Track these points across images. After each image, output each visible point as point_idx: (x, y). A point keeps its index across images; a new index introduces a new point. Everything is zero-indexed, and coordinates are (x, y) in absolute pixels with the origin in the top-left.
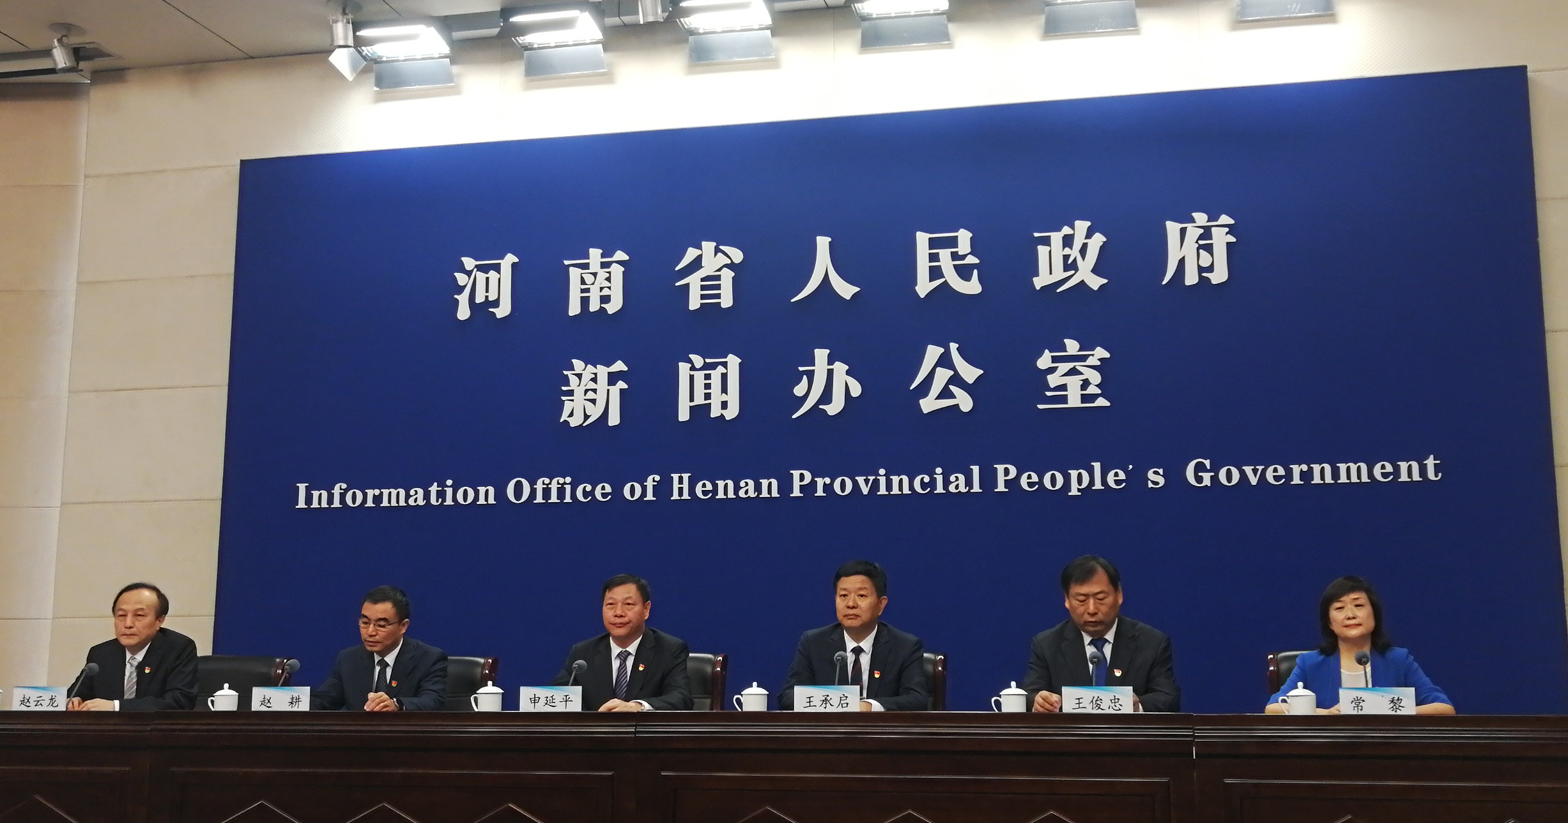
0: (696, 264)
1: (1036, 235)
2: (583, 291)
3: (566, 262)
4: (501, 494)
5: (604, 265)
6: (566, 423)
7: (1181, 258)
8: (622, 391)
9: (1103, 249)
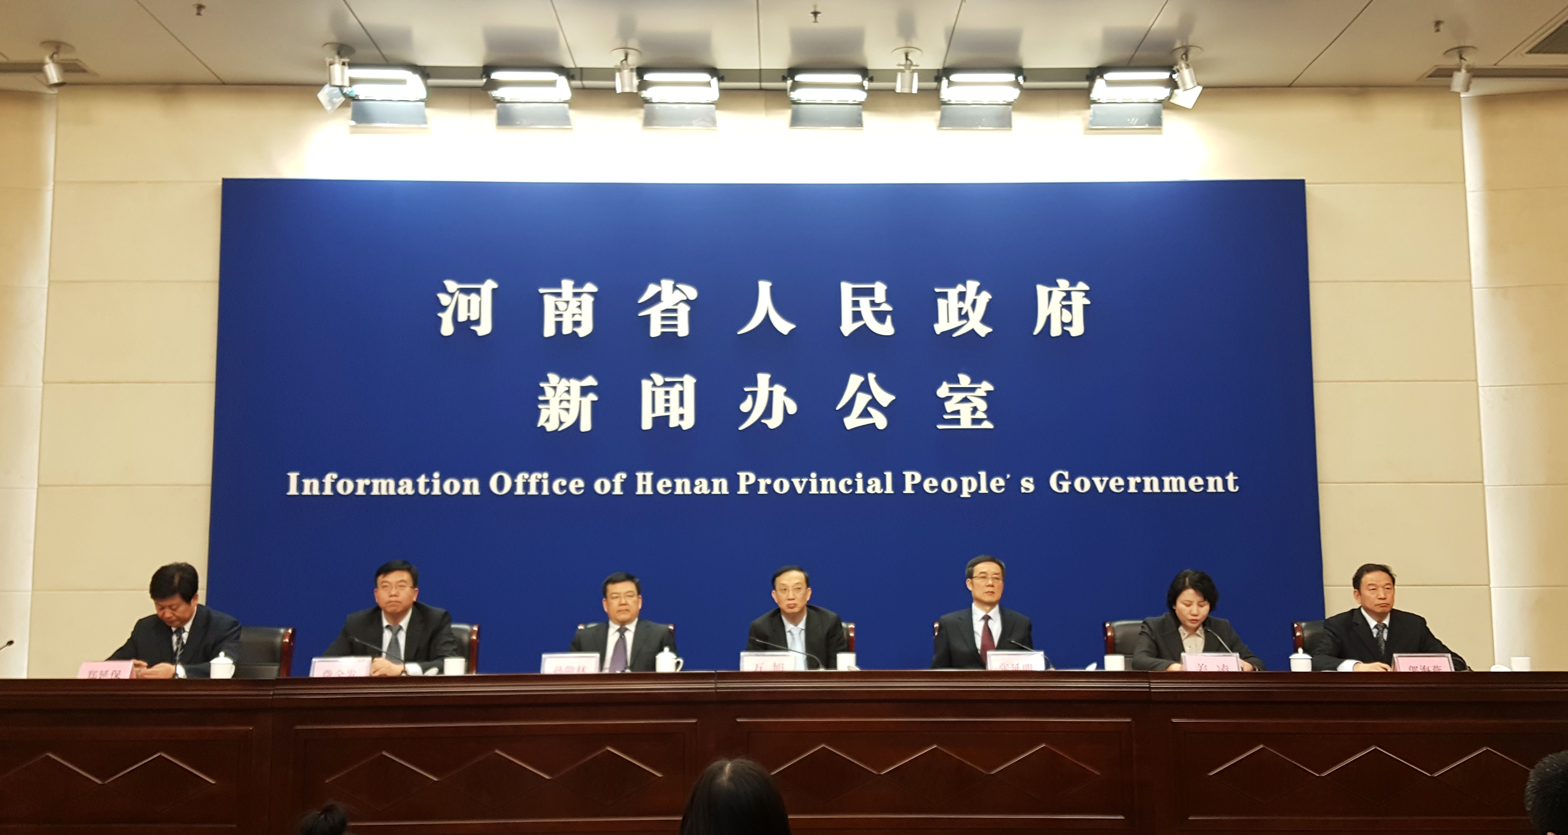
0: (657, 299)
2: (557, 316)
3: (541, 291)
4: (484, 486)
5: (576, 295)
6: (543, 428)
7: (1048, 314)
8: (593, 402)
9: (989, 305)
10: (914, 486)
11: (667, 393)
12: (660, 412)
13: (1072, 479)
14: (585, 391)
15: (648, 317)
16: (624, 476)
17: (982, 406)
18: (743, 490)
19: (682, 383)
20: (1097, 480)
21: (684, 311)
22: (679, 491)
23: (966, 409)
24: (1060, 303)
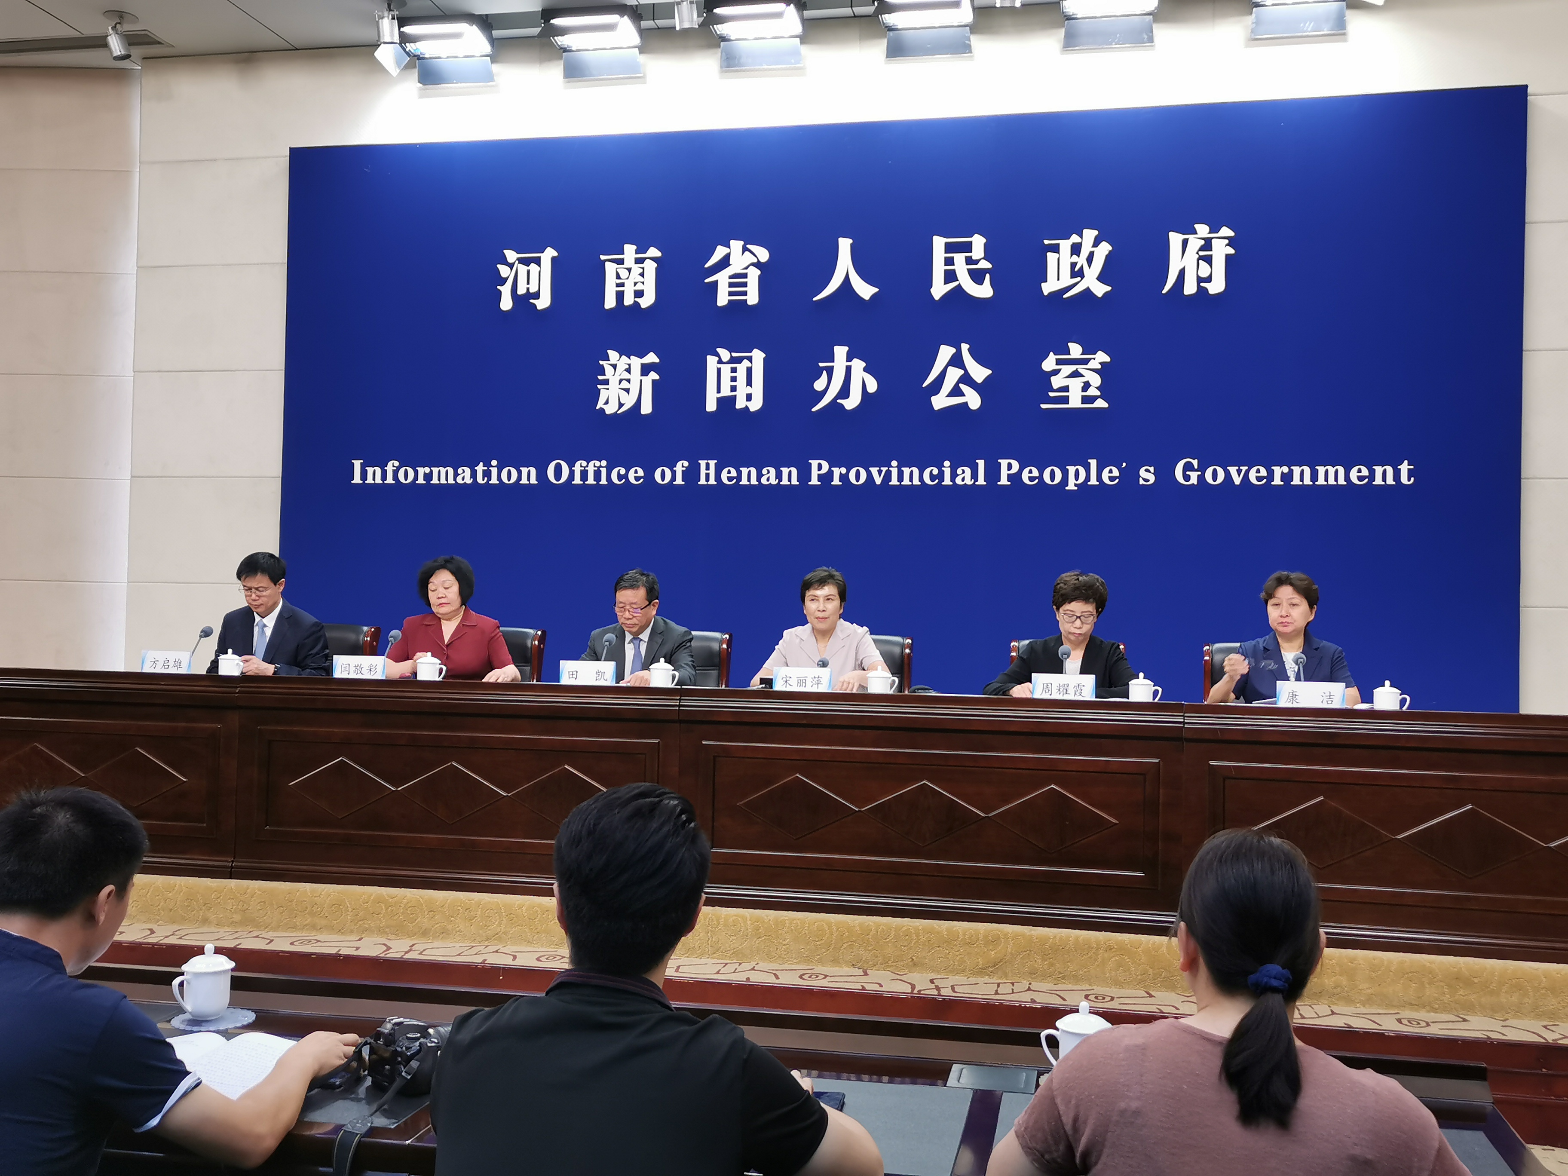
0: (725, 262)
1: (1046, 242)
2: (618, 285)
3: (603, 257)
4: (542, 475)
5: (639, 261)
6: (602, 410)
7: (1182, 267)
8: (654, 381)
9: (1108, 257)
10: (1010, 477)
11: (734, 370)
12: (726, 392)
13: (1202, 469)
14: (646, 370)
15: (716, 283)
16: (686, 464)
17: (1096, 380)
18: (814, 481)
19: (750, 359)
20: (1233, 470)
21: (754, 275)
22: (744, 481)
23: (1075, 385)
24: (1197, 253)
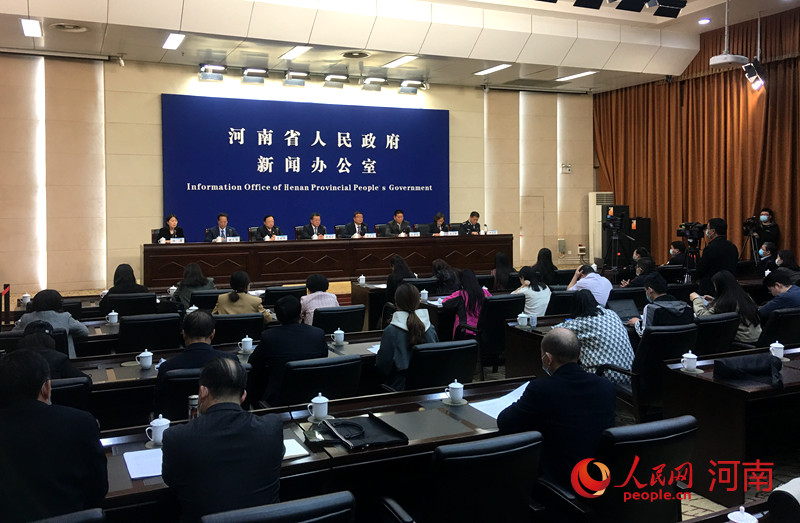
0: (289, 135)
1: (362, 135)
2: (262, 139)
3: (257, 132)
4: (243, 187)
5: (267, 133)
6: (259, 171)
7: (390, 143)
8: (272, 164)
9: (375, 140)
10: (356, 188)
11: (292, 162)
12: (291, 167)
13: (394, 187)
14: (270, 161)
15: (287, 140)
16: (281, 185)
17: (373, 167)
18: (312, 189)
19: (296, 159)
20: (400, 187)
21: (297, 139)
22: (296, 189)
23: (369, 168)
24: (392, 140)
